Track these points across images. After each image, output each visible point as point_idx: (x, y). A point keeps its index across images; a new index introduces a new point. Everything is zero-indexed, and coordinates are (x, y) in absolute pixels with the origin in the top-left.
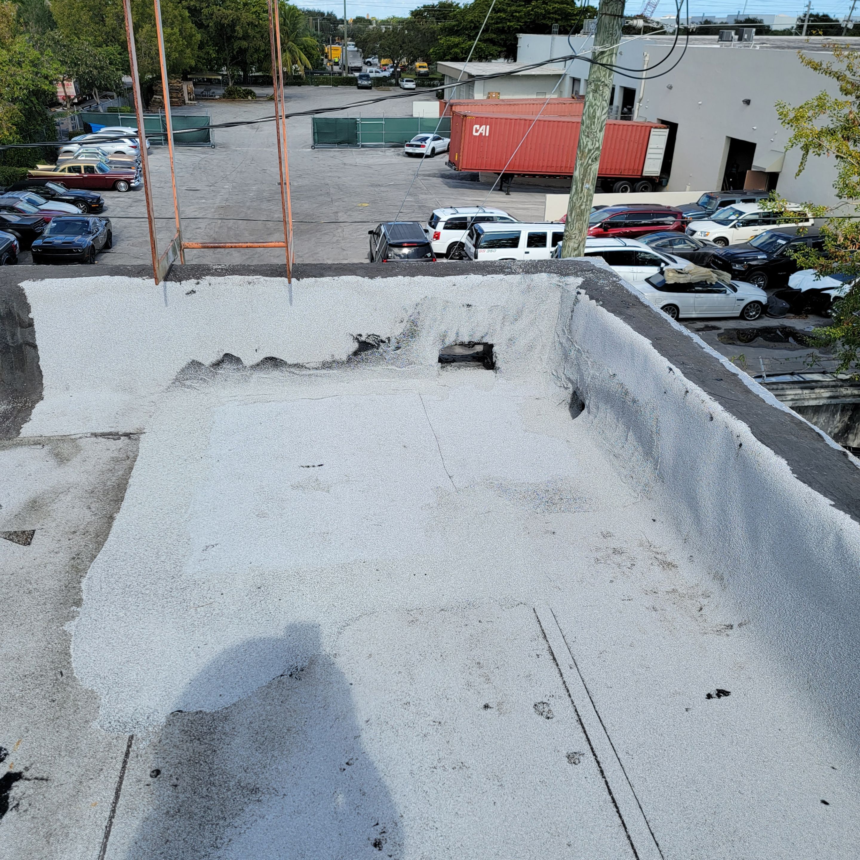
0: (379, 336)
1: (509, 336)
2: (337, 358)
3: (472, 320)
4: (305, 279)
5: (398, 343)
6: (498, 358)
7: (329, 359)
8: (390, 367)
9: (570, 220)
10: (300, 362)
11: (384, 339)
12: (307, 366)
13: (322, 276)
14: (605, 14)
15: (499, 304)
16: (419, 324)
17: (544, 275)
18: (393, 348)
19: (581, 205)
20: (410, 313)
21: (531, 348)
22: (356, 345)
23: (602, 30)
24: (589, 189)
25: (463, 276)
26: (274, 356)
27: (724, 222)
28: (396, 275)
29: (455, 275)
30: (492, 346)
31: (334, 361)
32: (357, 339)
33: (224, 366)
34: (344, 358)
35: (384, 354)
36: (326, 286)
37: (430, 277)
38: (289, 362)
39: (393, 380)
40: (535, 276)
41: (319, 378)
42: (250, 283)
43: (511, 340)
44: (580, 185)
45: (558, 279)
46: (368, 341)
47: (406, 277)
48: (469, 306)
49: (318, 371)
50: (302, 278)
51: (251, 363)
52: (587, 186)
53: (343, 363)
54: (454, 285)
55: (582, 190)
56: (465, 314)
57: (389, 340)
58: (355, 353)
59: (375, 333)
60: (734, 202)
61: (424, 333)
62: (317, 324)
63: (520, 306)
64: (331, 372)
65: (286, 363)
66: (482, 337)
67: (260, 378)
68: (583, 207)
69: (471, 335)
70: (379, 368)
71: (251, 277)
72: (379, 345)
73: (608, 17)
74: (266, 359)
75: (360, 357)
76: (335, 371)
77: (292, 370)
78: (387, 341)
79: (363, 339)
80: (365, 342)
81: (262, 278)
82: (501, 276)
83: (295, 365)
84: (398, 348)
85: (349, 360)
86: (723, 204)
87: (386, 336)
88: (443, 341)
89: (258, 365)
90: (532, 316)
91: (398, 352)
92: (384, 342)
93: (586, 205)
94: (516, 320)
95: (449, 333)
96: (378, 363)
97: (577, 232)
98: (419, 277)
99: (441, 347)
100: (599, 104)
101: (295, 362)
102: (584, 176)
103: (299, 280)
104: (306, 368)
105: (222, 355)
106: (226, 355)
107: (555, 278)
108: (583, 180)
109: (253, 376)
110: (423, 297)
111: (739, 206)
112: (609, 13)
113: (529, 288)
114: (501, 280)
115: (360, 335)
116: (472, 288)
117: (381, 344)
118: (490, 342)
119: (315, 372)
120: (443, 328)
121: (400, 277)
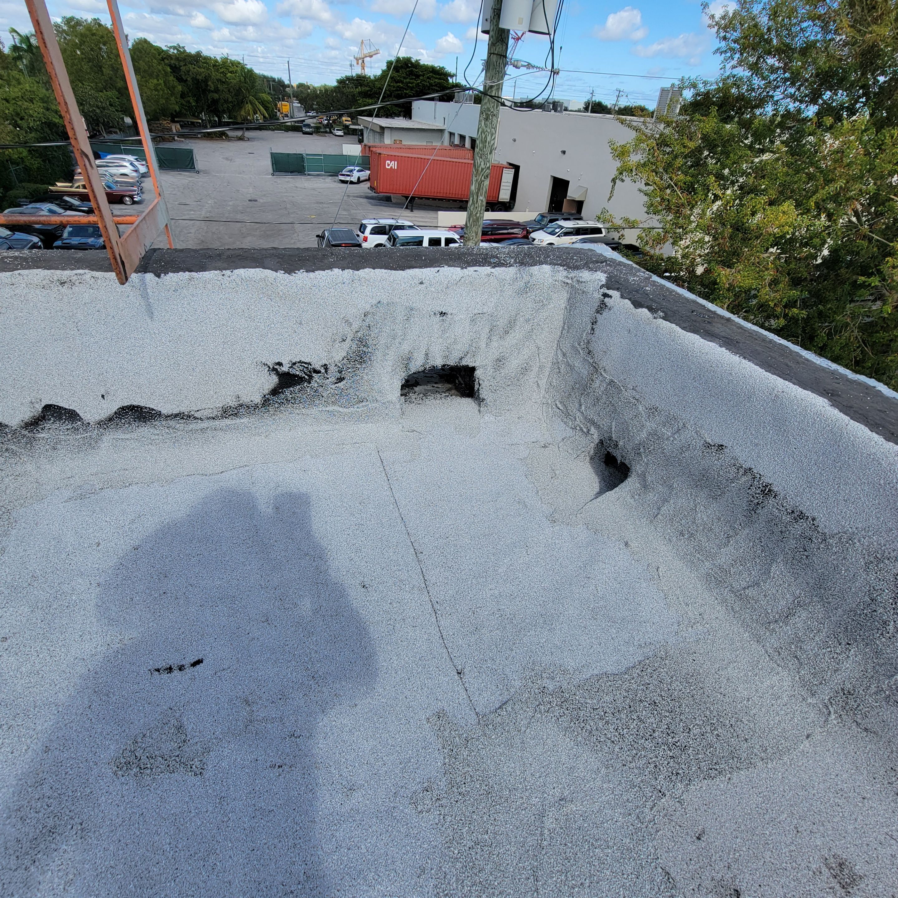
0: (309, 364)
1: (496, 355)
2: (245, 399)
3: (448, 335)
4: (171, 274)
5: (340, 372)
6: (483, 385)
7: (233, 403)
8: (330, 408)
9: (468, 225)
10: (183, 409)
11: (318, 368)
12: (197, 415)
13: (202, 268)
14: (494, 54)
15: (485, 311)
16: (370, 342)
17: (546, 268)
18: (334, 380)
19: (477, 213)
20: (355, 326)
21: (525, 370)
22: (274, 380)
23: (491, 67)
24: (482, 201)
25: (432, 269)
26: (135, 404)
27: (552, 233)
28: (330, 268)
29: (421, 267)
30: (473, 369)
31: (241, 405)
32: (274, 369)
33: (47, 426)
34: (258, 399)
35: (321, 389)
36: (209, 286)
37: (383, 270)
38: (164, 412)
39: (337, 427)
40: (535, 269)
41: (220, 433)
42: (63, 283)
43: (499, 362)
44: (475, 197)
45: (565, 273)
46: (292, 371)
47: (347, 271)
48: (442, 314)
49: (217, 422)
50: (166, 273)
51: (98, 418)
52: (481, 198)
53: (256, 406)
54: (421, 283)
55: (477, 201)
56: (437, 326)
57: (326, 369)
58: (275, 392)
59: (303, 360)
60: (557, 220)
61: (379, 355)
62: (204, 350)
63: (513, 313)
64: (238, 421)
65: (159, 414)
66: (461, 359)
67: (117, 440)
68: (478, 215)
69: (446, 357)
70: (314, 411)
71: (67, 273)
72: (311, 377)
73: (495, 56)
74: (123, 408)
75: (283, 396)
76: (245, 420)
77: (172, 423)
78: (323, 371)
79: (285, 369)
80: (288, 374)
81: (88, 274)
82: (487, 270)
83: (176, 415)
84: (341, 380)
85: (266, 402)
86: (552, 221)
87: (321, 363)
88: (406, 367)
89: (110, 419)
90: (528, 327)
91: (340, 385)
92: (318, 372)
93: (480, 213)
94: (507, 332)
95: (415, 355)
96: (312, 403)
97: (474, 234)
98: (367, 270)
99: (404, 374)
100: (489, 131)
101: (175, 412)
102: (479, 190)
103: (159, 276)
104: (195, 418)
105: (39, 407)
106: (48, 408)
107: (562, 273)
108: (477, 193)
109: (104, 438)
110: (374, 302)
111: (562, 223)
112: (496, 52)
113: (527, 288)
114: (489, 275)
115: (280, 364)
116: (447, 287)
117: (314, 375)
118: (471, 365)
119: (212, 423)
120: (406, 347)
121: (336, 271)
